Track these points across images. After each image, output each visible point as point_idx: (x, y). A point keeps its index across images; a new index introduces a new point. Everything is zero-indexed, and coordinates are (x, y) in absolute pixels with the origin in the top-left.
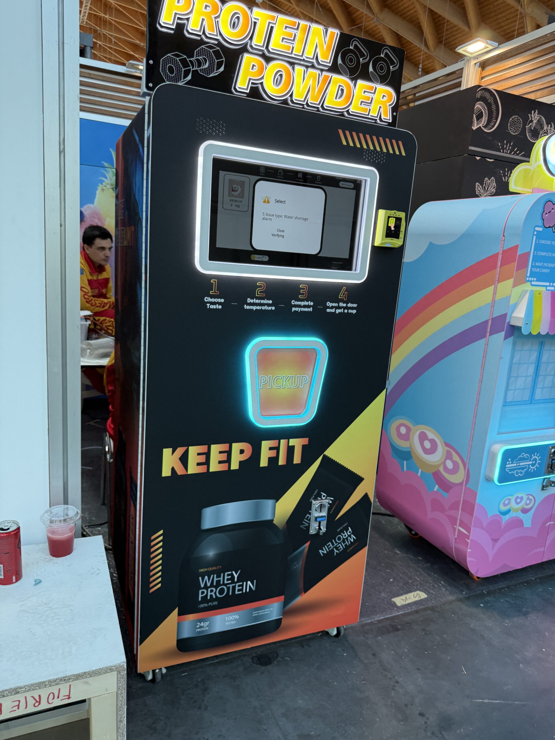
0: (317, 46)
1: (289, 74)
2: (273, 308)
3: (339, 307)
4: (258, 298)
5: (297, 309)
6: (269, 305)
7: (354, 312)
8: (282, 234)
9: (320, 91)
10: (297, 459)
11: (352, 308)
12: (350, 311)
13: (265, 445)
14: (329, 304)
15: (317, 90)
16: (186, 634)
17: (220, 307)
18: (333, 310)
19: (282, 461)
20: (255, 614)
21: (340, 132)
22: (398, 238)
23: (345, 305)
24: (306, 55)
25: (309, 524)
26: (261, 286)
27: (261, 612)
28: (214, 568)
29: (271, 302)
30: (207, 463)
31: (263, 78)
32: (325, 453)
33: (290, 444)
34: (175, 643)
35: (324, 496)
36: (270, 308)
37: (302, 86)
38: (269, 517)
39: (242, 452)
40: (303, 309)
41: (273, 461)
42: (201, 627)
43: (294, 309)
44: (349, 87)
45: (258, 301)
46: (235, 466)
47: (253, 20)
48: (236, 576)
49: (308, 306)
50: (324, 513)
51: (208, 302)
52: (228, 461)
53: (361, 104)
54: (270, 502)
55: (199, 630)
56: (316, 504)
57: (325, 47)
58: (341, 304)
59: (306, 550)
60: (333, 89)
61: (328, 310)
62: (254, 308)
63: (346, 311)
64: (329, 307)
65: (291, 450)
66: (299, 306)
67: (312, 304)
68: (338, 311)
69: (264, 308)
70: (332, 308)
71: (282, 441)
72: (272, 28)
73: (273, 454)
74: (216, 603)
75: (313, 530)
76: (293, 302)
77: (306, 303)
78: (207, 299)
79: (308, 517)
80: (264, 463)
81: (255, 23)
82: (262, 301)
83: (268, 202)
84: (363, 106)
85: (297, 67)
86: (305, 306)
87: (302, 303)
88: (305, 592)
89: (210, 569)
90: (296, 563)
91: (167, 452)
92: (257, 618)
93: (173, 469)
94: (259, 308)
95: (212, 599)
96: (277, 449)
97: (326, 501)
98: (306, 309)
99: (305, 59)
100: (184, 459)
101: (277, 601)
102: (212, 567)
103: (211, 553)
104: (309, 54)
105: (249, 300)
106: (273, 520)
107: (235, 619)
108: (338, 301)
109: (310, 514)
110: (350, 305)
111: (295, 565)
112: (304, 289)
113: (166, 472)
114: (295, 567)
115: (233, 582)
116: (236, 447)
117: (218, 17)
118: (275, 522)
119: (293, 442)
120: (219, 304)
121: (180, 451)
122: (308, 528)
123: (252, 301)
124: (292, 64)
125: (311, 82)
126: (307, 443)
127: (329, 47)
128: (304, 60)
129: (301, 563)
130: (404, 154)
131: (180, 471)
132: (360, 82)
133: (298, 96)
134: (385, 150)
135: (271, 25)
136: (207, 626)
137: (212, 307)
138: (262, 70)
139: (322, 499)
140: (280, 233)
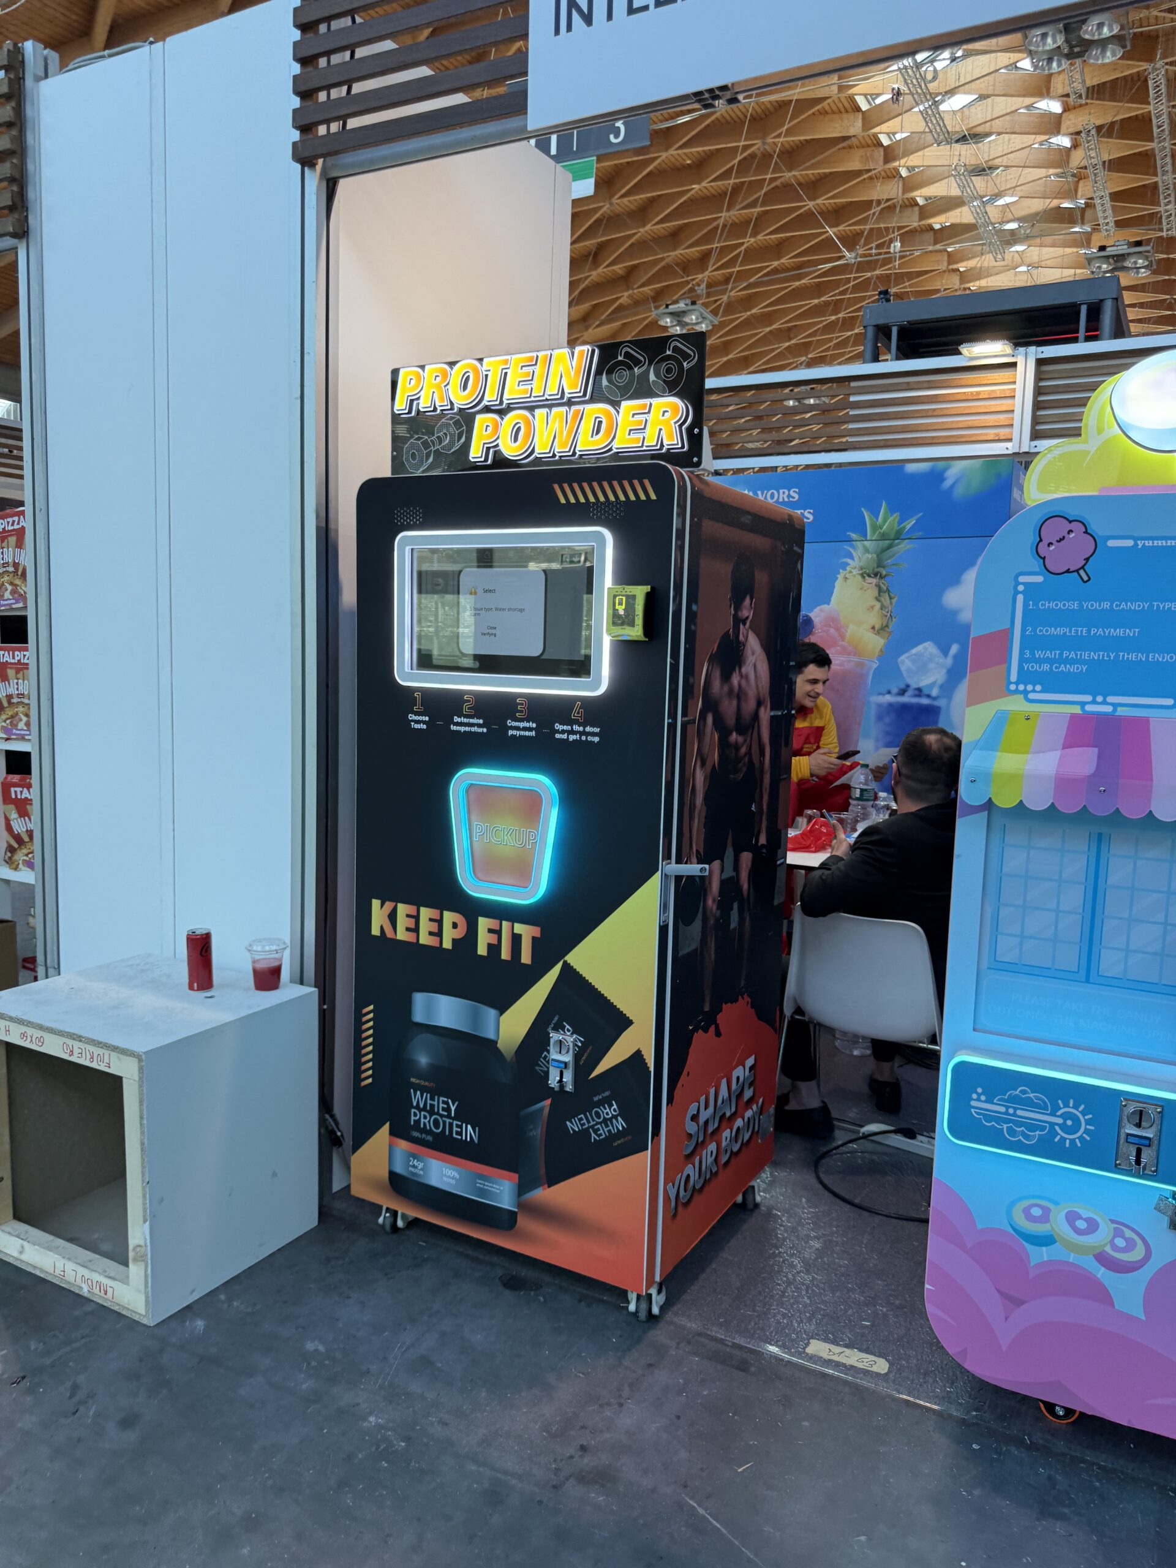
0: (561, 376)
1: (528, 424)
2: (485, 730)
3: (572, 732)
4: (466, 716)
5: (514, 732)
6: (479, 726)
7: (596, 739)
8: (493, 631)
9: (569, 433)
10: (526, 958)
11: (593, 734)
12: (590, 738)
13: (484, 923)
14: (558, 727)
15: (565, 433)
16: (399, 1169)
17: (425, 727)
18: (565, 736)
19: (505, 954)
20: (480, 1183)
21: (556, 487)
22: (634, 626)
23: (581, 729)
24: (548, 392)
25: (548, 1068)
26: (469, 701)
27: (488, 1186)
28: (427, 1084)
29: (481, 721)
30: (416, 930)
31: (498, 438)
32: (566, 958)
33: (516, 931)
34: (387, 1175)
35: (568, 1030)
36: (480, 730)
37: (546, 434)
38: (491, 1036)
39: (455, 925)
40: (522, 733)
41: (494, 949)
42: (414, 1166)
43: (510, 732)
44: (609, 415)
45: (466, 720)
46: (447, 944)
47: (485, 373)
48: (453, 1109)
49: (530, 729)
50: (568, 1058)
51: (412, 721)
52: (439, 934)
53: (629, 434)
54: (492, 1013)
55: (412, 1170)
56: (554, 1036)
57: (572, 373)
58: (576, 728)
59: (546, 1111)
60: (587, 425)
61: (558, 736)
62: (462, 729)
63: (584, 738)
64: (558, 732)
65: (516, 939)
66: (518, 728)
67: (534, 725)
68: (572, 738)
69: (473, 729)
70: (563, 732)
71: (504, 923)
72: (506, 374)
73: (493, 939)
74: (429, 1138)
75: (553, 1081)
76: (510, 723)
77: (527, 725)
78: (412, 717)
79: (546, 1056)
80: (482, 950)
81: (487, 376)
82: (472, 721)
83: (475, 593)
84: (633, 436)
85: (538, 412)
86: (525, 729)
87: (522, 725)
88: (549, 1187)
89: (423, 1083)
90: (532, 1127)
91: (376, 903)
92: (482, 1192)
93: (382, 928)
94: (467, 729)
95: (424, 1131)
96: (498, 932)
97: (570, 1038)
98: (527, 733)
99: (549, 398)
100: (393, 917)
101: (509, 1179)
102: (425, 1080)
103: (423, 1060)
104: (552, 390)
105: (456, 719)
106: (496, 1042)
107: (453, 1178)
108: (571, 723)
109: (548, 1052)
110: (588, 729)
111: (531, 1130)
112: (522, 704)
113: (375, 931)
114: (531, 1134)
115: (449, 1116)
116: (449, 917)
117: (448, 384)
118: (498, 1045)
119: (519, 928)
120: (424, 722)
121: (389, 905)
122: (547, 1074)
123: (459, 720)
124: (531, 409)
125: (557, 425)
126: (538, 935)
127: (577, 372)
128: (547, 400)
129: (539, 1130)
130: (653, 497)
131: (389, 933)
132: (625, 405)
133: (541, 448)
134: (622, 498)
135: (504, 371)
136: (421, 1169)
137: (417, 726)
138: (496, 427)
139: (565, 1034)
140: (491, 631)
